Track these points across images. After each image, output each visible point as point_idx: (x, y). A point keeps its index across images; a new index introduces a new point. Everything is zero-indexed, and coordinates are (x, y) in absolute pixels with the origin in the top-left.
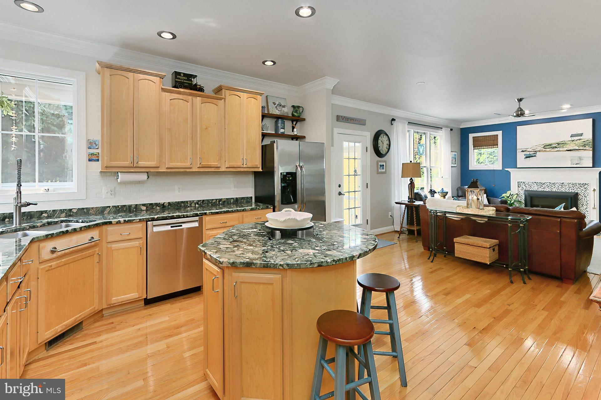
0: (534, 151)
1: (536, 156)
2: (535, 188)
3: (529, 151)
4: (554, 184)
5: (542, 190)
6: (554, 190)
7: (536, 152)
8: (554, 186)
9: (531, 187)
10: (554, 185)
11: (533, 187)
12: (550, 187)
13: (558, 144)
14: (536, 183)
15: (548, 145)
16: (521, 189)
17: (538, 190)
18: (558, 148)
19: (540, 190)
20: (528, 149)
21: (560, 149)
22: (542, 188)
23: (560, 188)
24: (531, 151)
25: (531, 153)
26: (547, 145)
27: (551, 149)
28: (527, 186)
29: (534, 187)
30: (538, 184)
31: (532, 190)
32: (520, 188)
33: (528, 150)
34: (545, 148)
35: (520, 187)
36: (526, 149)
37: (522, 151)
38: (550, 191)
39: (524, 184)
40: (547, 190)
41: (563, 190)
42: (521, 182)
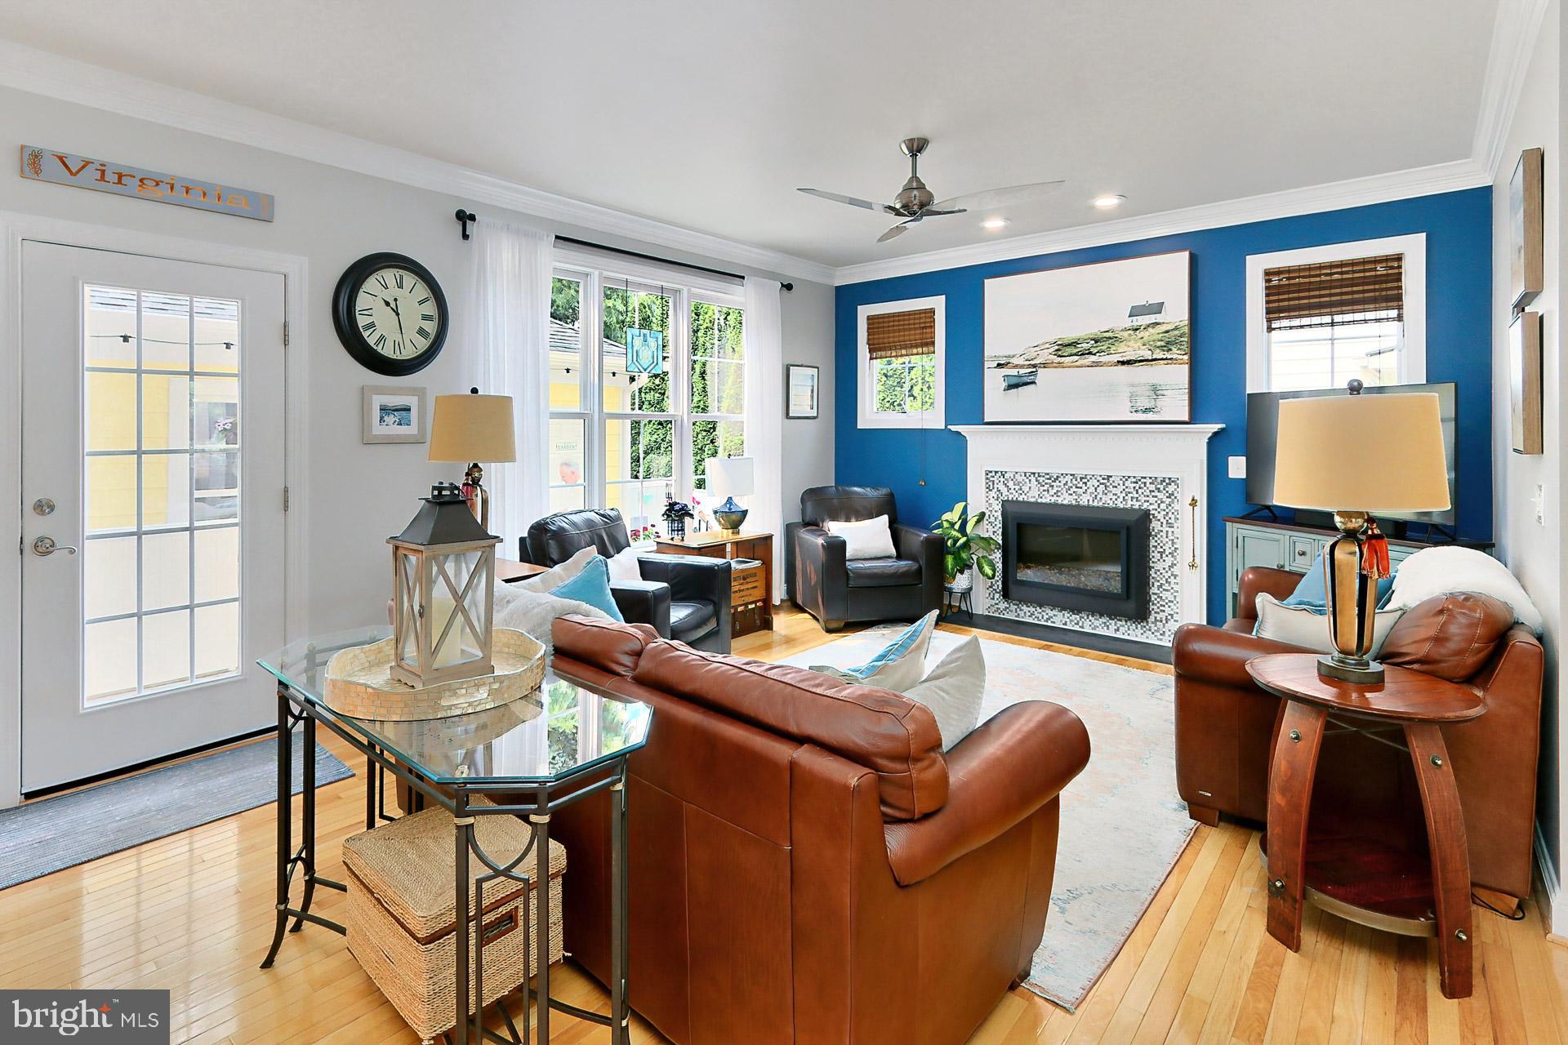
0: (1030, 366)
1: (1034, 383)
2: (1033, 494)
3: (1016, 366)
4: (1086, 480)
5: (1053, 501)
6: (1085, 500)
7: (1034, 370)
8: (1084, 488)
9: (1021, 489)
10: (1085, 483)
11: (1025, 489)
12: (1074, 489)
13: (1096, 342)
14: (1037, 475)
15: (1066, 342)
16: (996, 498)
17: (1039, 500)
18: (1095, 354)
19: (1047, 499)
20: (1013, 356)
21: (1101, 359)
22: (1052, 492)
23: (1101, 494)
24: (1022, 367)
25: (1022, 371)
26: (1066, 346)
27: (1076, 358)
28: (1011, 484)
29: (1030, 487)
30: (1041, 479)
31: (1026, 499)
32: (992, 494)
33: (1015, 361)
34: (1060, 353)
35: (993, 488)
36: (1009, 357)
37: (999, 365)
38: (1074, 502)
39: (1002, 479)
40: (1066, 499)
41: (1108, 500)
42: (996, 472)
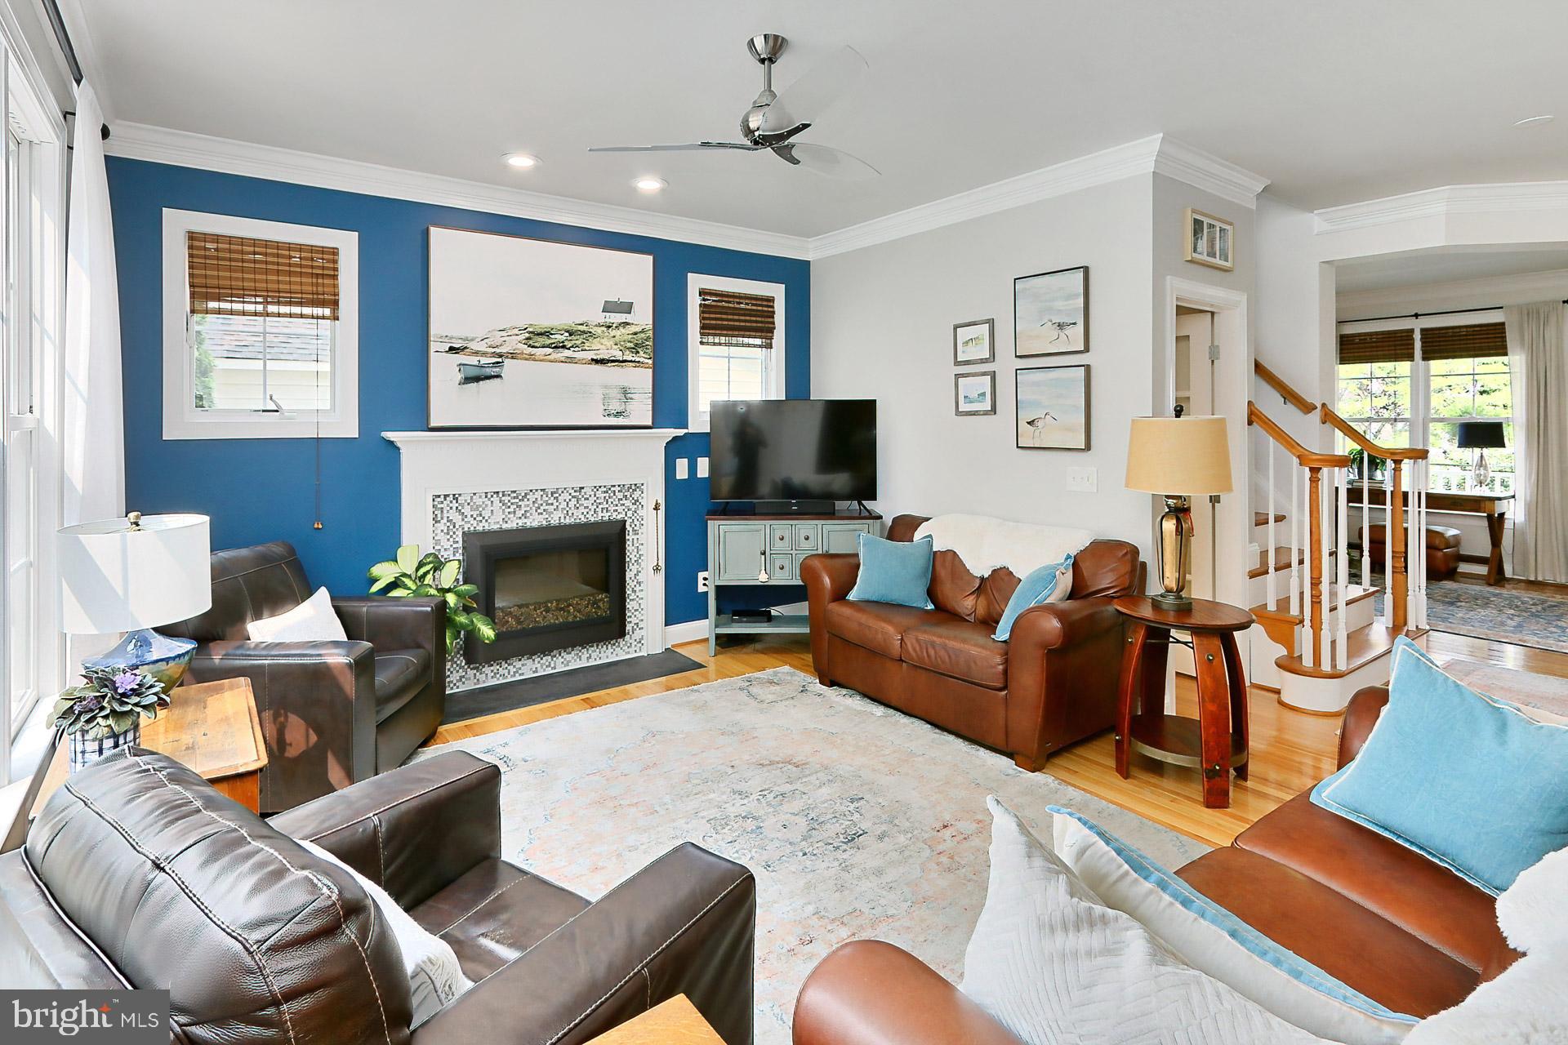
0: (494, 355)
1: (498, 376)
2: (498, 519)
3: (476, 353)
4: (557, 495)
5: (520, 524)
6: (556, 519)
7: (500, 360)
8: (556, 504)
9: (481, 515)
10: (556, 498)
11: (486, 514)
12: (544, 507)
13: (570, 335)
14: (501, 495)
15: (539, 331)
16: (445, 531)
17: (505, 526)
18: (569, 349)
19: (512, 524)
20: (472, 340)
21: (576, 355)
22: (519, 513)
23: (573, 508)
24: (484, 354)
25: (484, 360)
26: (538, 334)
27: (549, 350)
28: (467, 510)
29: (492, 511)
30: (506, 499)
31: (487, 528)
32: (441, 526)
33: (474, 346)
34: (531, 342)
35: (442, 518)
36: (466, 339)
37: (451, 349)
38: (544, 523)
39: (455, 505)
40: (535, 521)
41: (579, 516)
42: (446, 496)
